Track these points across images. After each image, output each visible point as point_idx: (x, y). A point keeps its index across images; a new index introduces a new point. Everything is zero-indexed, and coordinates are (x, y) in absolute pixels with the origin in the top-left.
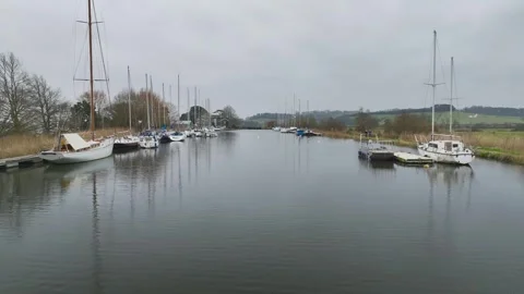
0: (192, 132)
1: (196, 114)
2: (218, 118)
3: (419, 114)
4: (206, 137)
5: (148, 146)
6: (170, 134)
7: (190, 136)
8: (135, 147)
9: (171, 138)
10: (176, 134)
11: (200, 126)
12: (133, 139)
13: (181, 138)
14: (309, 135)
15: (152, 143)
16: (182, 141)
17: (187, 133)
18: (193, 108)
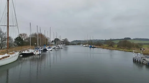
0: (55, 46)
1: (56, 40)
2: (63, 42)
3: (121, 40)
4: (59, 48)
5: (37, 54)
6: (47, 48)
7: (54, 48)
8: (32, 54)
9: (47, 49)
10: (49, 48)
11: (58, 44)
12: (31, 51)
13: (51, 49)
14: (93, 47)
15: (38, 53)
16: (51, 50)
17: (53, 47)
18: (55, 39)
